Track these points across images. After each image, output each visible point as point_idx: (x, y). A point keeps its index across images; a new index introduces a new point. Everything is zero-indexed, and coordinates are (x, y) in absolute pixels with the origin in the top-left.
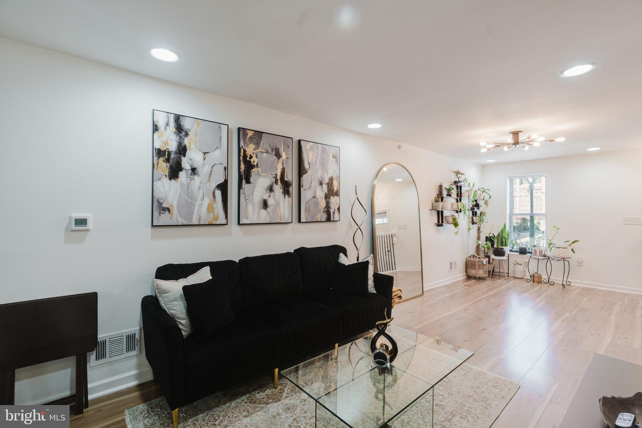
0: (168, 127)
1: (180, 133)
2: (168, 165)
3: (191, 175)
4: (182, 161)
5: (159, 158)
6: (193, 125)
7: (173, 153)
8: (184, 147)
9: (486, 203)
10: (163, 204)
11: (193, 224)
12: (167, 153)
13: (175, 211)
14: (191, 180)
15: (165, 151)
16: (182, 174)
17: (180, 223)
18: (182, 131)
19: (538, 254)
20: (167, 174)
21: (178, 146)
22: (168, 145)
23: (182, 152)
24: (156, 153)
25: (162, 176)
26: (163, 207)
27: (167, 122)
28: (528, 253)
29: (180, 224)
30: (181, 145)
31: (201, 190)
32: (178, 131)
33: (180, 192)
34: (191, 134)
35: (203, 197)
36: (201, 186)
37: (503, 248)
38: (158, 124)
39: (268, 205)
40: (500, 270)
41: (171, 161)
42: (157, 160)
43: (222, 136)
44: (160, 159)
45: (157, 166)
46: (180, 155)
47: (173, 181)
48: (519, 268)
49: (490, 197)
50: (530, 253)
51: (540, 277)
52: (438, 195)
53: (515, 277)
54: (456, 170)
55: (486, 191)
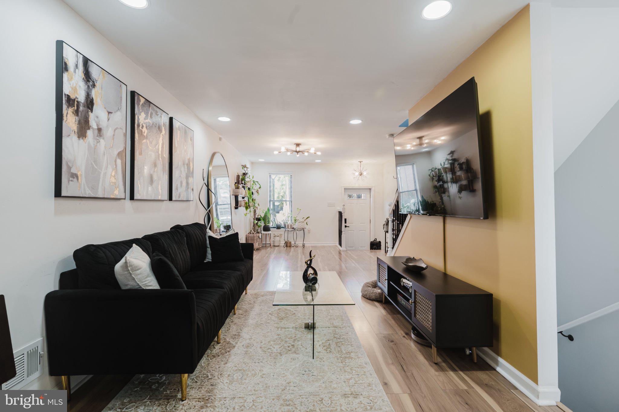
0: (77, 70)
1: (88, 81)
2: (77, 119)
3: (97, 136)
4: (90, 117)
5: (68, 107)
6: (100, 75)
7: (81, 104)
8: (91, 99)
9: (257, 192)
10: (72, 169)
11: (98, 197)
12: (76, 103)
13: (82, 180)
14: (98, 142)
15: (74, 100)
16: (89, 133)
17: (87, 194)
18: (90, 80)
19: (290, 227)
20: (76, 131)
21: (86, 98)
22: (77, 93)
23: (90, 106)
24: (65, 100)
25: (71, 132)
26: (72, 173)
27: (77, 63)
28: (282, 228)
29: (87, 196)
30: (89, 98)
31: (106, 156)
32: (86, 78)
33: (88, 155)
34: (98, 84)
35: (107, 164)
36: (105, 152)
37: (269, 226)
38: (67, 63)
39: (153, 181)
40: (266, 242)
41: (80, 114)
42: (67, 109)
43: (122, 96)
44: (69, 109)
45: (67, 118)
46: (88, 109)
47: (81, 140)
48: (277, 239)
49: (260, 188)
50: (283, 228)
51: (290, 243)
52: (236, 183)
53: (274, 246)
54: (244, 164)
55: (256, 183)
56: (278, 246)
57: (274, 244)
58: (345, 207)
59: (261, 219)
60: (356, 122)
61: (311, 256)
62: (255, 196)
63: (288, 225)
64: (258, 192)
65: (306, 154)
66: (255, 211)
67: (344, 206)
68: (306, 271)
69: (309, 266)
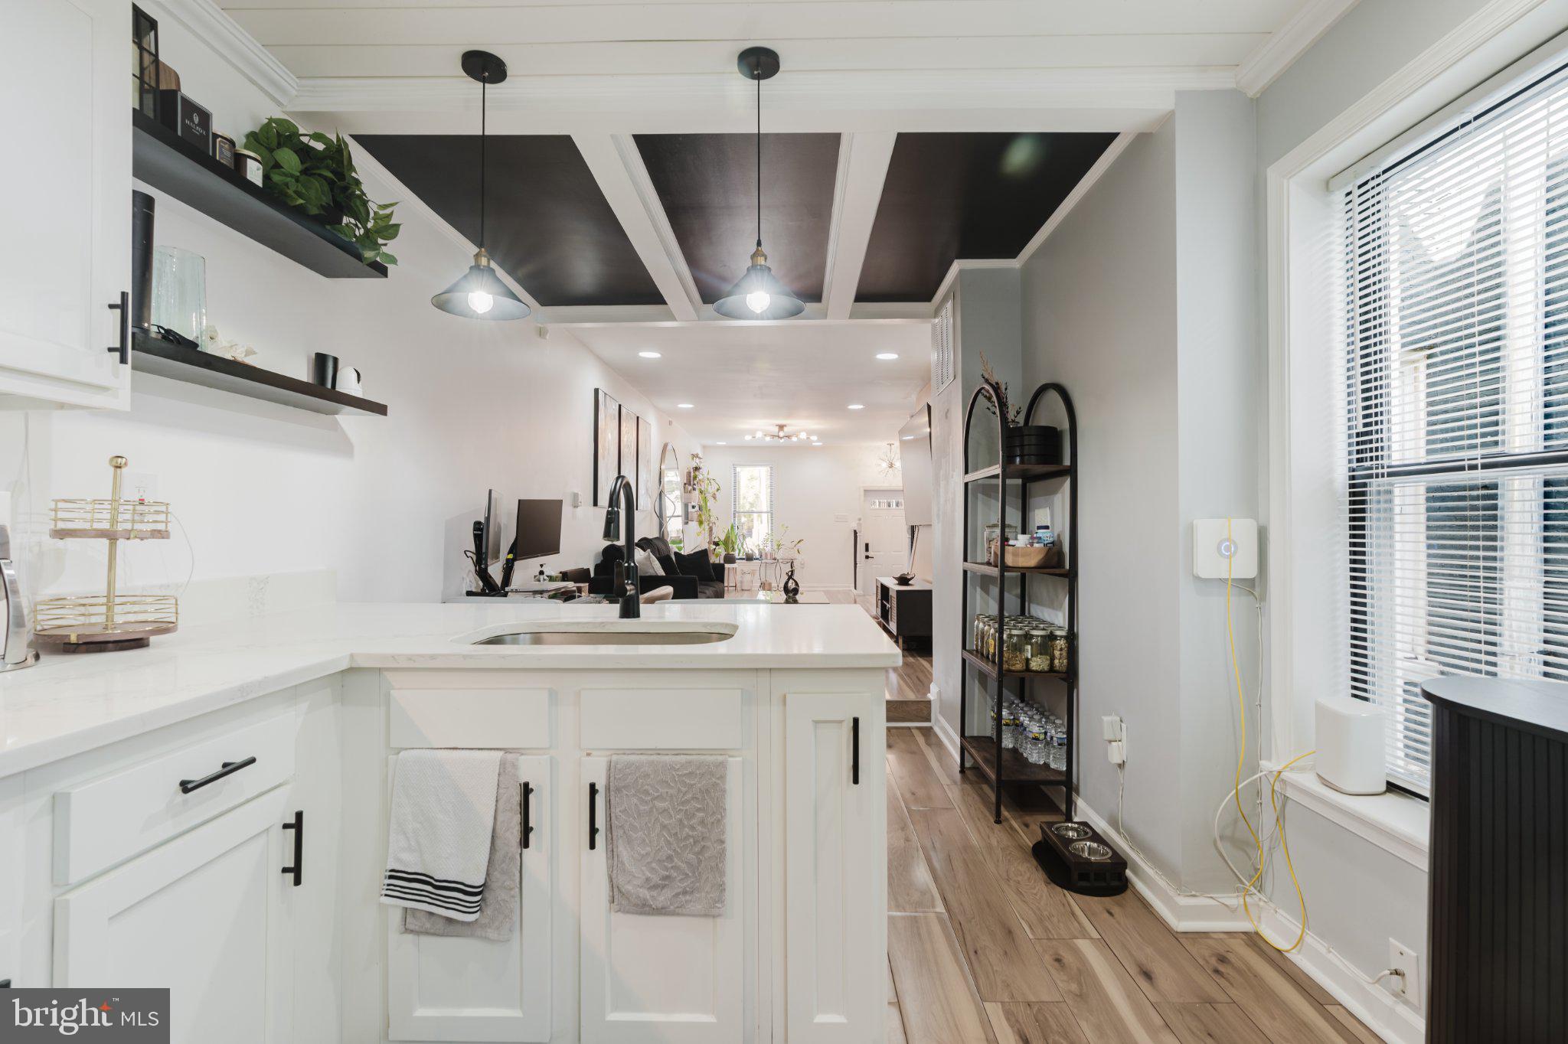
19: (768, 558)
28: (755, 559)
37: (734, 555)
48: (748, 577)
49: (718, 490)
50: (757, 559)
51: (770, 584)
52: (685, 484)
53: (743, 590)
54: (694, 453)
55: (712, 481)
56: (749, 590)
57: (741, 586)
58: (861, 522)
59: (720, 543)
60: (856, 407)
61: (792, 568)
62: (711, 503)
63: (766, 554)
64: (715, 498)
65: (794, 439)
66: (711, 530)
67: (860, 520)
68: (787, 583)
69: (790, 577)
